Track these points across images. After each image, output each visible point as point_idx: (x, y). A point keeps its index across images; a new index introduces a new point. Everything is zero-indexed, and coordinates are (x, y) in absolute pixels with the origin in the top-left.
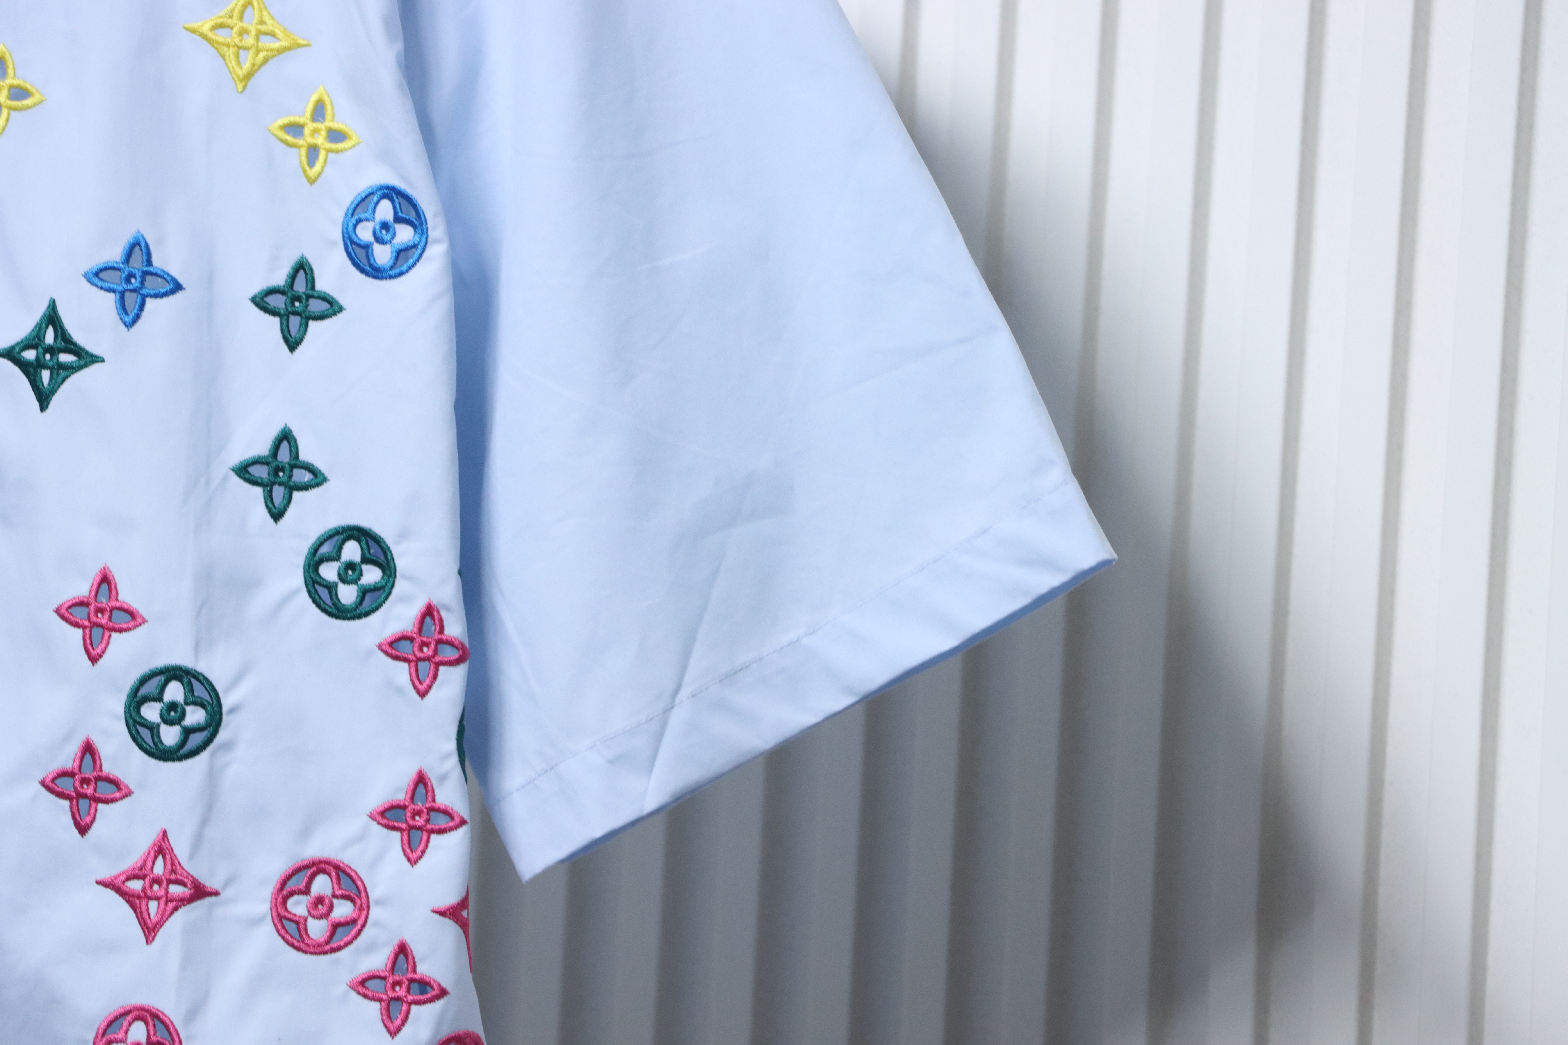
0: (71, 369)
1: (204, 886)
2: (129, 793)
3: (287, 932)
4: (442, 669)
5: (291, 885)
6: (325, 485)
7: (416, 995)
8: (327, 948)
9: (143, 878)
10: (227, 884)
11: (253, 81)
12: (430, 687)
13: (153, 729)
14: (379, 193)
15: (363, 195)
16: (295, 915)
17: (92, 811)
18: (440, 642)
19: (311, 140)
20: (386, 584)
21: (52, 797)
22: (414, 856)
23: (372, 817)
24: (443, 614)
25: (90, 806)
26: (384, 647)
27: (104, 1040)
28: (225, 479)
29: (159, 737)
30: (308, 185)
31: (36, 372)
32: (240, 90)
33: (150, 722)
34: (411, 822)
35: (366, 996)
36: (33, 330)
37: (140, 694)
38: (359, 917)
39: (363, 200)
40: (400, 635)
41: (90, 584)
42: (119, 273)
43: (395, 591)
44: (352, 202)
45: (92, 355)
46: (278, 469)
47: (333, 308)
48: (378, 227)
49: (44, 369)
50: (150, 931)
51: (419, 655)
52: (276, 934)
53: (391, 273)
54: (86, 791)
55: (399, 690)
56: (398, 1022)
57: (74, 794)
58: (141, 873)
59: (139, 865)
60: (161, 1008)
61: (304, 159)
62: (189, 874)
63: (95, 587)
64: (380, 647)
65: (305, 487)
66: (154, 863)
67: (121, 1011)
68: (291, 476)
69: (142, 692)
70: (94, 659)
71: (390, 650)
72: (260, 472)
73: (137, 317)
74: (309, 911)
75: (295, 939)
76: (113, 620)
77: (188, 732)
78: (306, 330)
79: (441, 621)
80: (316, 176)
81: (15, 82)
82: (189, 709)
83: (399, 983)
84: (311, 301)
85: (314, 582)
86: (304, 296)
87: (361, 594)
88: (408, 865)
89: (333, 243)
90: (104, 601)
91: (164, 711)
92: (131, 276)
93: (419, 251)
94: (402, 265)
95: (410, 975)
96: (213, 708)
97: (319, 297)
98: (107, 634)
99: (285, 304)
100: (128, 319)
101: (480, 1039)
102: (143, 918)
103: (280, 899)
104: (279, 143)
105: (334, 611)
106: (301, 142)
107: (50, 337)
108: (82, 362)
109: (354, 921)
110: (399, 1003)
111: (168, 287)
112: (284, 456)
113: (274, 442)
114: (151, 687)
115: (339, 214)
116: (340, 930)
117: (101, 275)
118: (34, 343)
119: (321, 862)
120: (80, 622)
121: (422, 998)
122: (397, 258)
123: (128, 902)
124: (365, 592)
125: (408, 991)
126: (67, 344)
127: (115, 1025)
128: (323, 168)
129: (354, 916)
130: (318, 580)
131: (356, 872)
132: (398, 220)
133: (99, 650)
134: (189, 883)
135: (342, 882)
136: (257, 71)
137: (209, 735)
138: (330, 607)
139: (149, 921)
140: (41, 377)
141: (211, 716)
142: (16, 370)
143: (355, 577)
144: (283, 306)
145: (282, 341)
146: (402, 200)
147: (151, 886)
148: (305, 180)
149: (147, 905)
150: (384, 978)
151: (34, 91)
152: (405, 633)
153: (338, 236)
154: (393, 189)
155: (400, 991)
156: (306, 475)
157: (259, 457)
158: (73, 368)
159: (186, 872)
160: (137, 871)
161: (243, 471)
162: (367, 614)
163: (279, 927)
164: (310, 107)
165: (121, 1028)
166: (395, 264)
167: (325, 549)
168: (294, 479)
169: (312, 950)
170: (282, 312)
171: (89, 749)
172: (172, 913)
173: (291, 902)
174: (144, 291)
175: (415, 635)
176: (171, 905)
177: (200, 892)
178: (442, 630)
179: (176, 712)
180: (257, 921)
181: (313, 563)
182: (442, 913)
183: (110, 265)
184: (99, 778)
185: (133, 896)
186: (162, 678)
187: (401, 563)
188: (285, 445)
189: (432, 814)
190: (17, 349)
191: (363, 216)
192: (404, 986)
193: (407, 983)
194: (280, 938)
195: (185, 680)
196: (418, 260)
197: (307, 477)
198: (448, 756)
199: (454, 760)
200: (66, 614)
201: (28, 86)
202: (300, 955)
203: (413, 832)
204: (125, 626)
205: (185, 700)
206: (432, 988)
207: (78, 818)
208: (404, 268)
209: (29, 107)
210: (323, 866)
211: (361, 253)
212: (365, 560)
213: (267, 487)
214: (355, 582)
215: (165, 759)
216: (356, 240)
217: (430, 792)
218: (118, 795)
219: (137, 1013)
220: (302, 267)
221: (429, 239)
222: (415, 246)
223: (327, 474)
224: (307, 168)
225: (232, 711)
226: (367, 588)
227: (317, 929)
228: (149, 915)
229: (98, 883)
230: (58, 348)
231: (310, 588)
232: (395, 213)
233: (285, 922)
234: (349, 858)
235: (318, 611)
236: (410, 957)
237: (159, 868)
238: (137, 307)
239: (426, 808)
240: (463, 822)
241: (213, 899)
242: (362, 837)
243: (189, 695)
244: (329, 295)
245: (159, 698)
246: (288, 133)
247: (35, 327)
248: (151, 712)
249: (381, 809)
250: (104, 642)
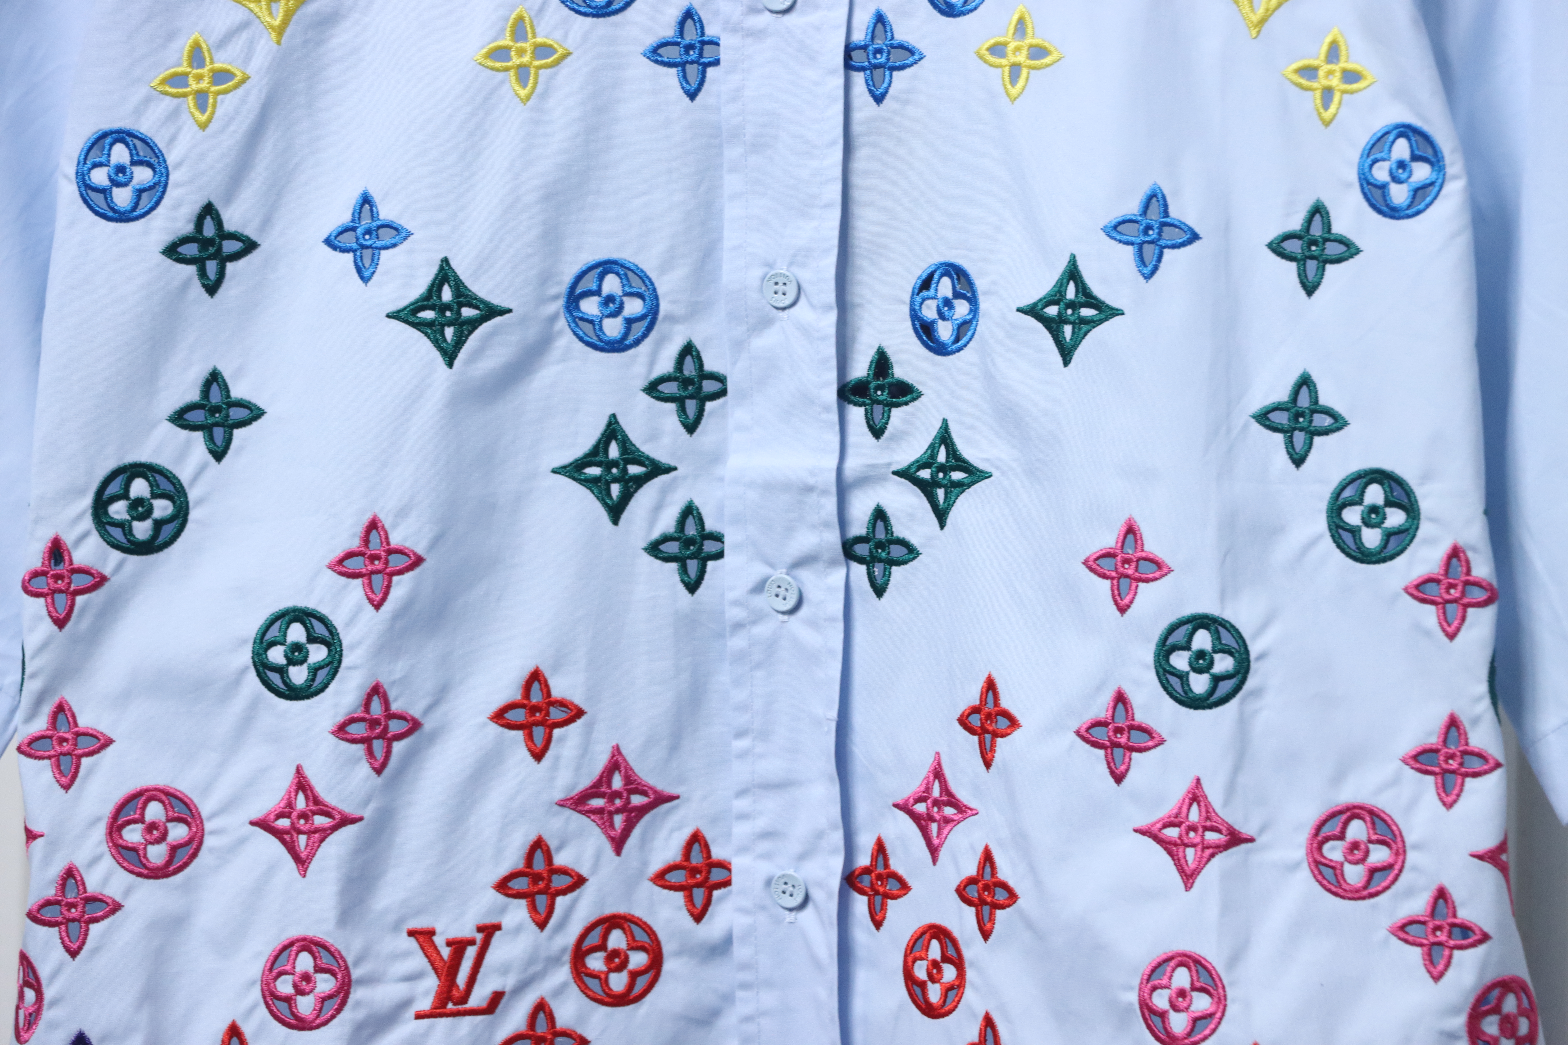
0: (1092, 323)
1: (1239, 832)
2: (1162, 742)
3: (1324, 878)
4: (1471, 611)
5: (1326, 830)
6: (1346, 429)
7: (1459, 940)
8: (1365, 893)
9: (1178, 825)
10: (1263, 830)
11: (1267, 26)
12: (1458, 629)
13: (1183, 677)
14: (1395, 132)
15: (1379, 135)
16: (1331, 861)
17: (1127, 760)
18: (1467, 583)
19: (1325, 82)
20: (1410, 528)
21: (1088, 746)
22: (1449, 800)
23: (1404, 761)
24: (1470, 555)
25: (1124, 755)
26: (1410, 590)
27: (1149, 985)
28: (1245, 426)
29: (1189, 685)
30: (1323, 127)
31: (1058, 327)
32: (1254, 36)
33: (1179, 670)
34: (1445, 766)
35: (1406, 941)
36: (1054, 286)
37: (1168, 642)
38: (1396, 862)
39: (1379, 139)
40: (1426, 577)
41: (1116, 536)
42: (1136, 225)
43: (1420, 534)
44: (1368, 143)
45: (1112, 309)
46: (1298, 415)
47: (1350, 250)
48: (1394, 166)
49: (1066, 324)
50: (1189, 877)
51: (1447, 597)
52: (1313, 880)
53: (1408, 212)
54: (1120, 740)
55: (1427, 633)
56: (1440, 967)
57: (1108, 743)
58: (1176, 820)
59: (1175, 811)
60: (1202, 954)
61: (1318, 101)
62: (1223, 820)
63: (1121, 538)
64: (1406, 590)
65: (1326, 432)
66: (1189, 810)
67: (1165, 957)
68: (1311, 421)
69: (1171, 640)
70: (1123, 610)
71: (1416, 593)
72: (1281, 418)
73: (1156, 269)
74: (1345, 857)
75: (1332, 884)
76: (1140, 570)
77: (1217, 680)
78: (1323, 275)
79: (1468, 562)
80: (1331, 117)
81: (1034, 41)
82: (1217, 657)
83: (1438, 928)
84: (1328, 244)
85: (1338, 527)
86: (1320, 240)
87: (1385, 538)
88: (1443, 809)
89: (1349, 185)
90: (1131, 552)
91: (1193, 660)
92: (1149, 227)
93: (1436, 189)
94: (1419, 204)
95: (1451, 920)
96: (1240, 655)
97: (1335, 241)
98: (1134, 584)
99: (1302, 248)
100: (1146, 271)
101: (1527, 986)
102: (1181, 865)
103: (1315, 845)
104: (1293, 87)
105: (1359, 555)
106: (1315, 85)
107: (1071, 292)
108: (1102, 316)
109: (1390, 867)
110: (1440, 948)
111: (1186, 238)
112: (1304, 401)
113: (1294, 388)
114: (1178, 636)
115: (1354, 155)
116: (1377, 875)
117: (1119, 228)
118: (1056, 298)
119: (1355, 807)
120: (1108, 573)
121: (1465, 942)
122: (1414, 197)
123: (1166, 849)
124: (1389, 535)
125: (1450, 936)
126: (1088, 298)
127: (1158, 970)
128: (1338, 109)
129: (1391, 861)
130: (1342, 524)
131: (1389, 816)
132: (1415, 158)
133: (1126, 601)
134: (1224, 831)
135: (1377, 827)
136: (1271, 15)
137: (1237, 683)
138: (1354, 551)
139: (1186, 868)
140: (1063, 332)
141: (1239, 663)
142: (1039, 326)
143: (1378, 520)
144: (1300, 251)
145: (1299, 285)
146: (1418, 138)
147: (1187, 834)
148: (1320, 123)
149: (1184, 852)
150: (1424, 923)
151: (1052, 49)
152: (1432, 576)
153: (1353, 176)
154: (1409, 127)
155: (1441, 936)
156: (1325, 419)
157: (1279, 403)
158: (1094, 322)
159: (1221, 818)
160: (1172, 819)
161: (1263, 418)
162: (1392, 557)
163: (1316, 872)
164: (1324, 49)
165: (1164, 974)
166: (1412, 202)
167: (1347, 493)
168: (1314, 424)
169: (1350, 895)
170: (1299, 256)
171: (1121, 698)
172: (1209, 860)
173: (1326, 848)
174: (1162, 243)
175: (1441, 577)
176: (1208, 852)
177: (1235, 839)
178: (1468, 572)
179: (1204, 660)
180: (1294, 867)
181: (1336, 507)
182: (1480, 857)
183: (1128, 217)
184: (1132, 728)
185: (1170, 843)
186: (1189, 627)
187: (1425, 505)
188: (1304, 390)
189: (1467, 757)
190: (1040, 306)
191: (1379, 156)
192: (1446, 931)
193: (1447, 927)
194: (1317, 884)
195: (1213, 628)
196: (1435, 198)
197: (1327, 421)
198: (1479, 699)
199: (1486, 704)
200: (1094, 566)
201: (1047, 45)
202: (1338, 900)
203: (1447, 775)
204: (1151, 576)
205: (1213, 647)
206: (1473, 931)
207: (1113, 767)
208: (1421, 206)
209: (1048, 66)
210: (1357, 811)
211: (1377, 193)
212: (1389, 503)
213: (1288, 432)
214: (1378, 525)
215: (1196, 708)
216: (1372, 181)
217: (1463, 735)
218: (1150, 743)
219: (1179, 959)
220: (1318, 211)
221: (1447, 176)
222: (1432, 184)
223: (1347, 418)
224: (1322, 110)
225: (1260, 657)
226: (1391, 530)
227: (1354, 874)
228: (1186, 861)
229: (1136, 831)
230: (1079, 302)
231: (1334, 532)
232: (1412, 151)
233: (1322, 868)
234: (1383, 802)
235: (1342, 556)
236: (1450, 901)
237: (1194, 815)
238: (1155, 259)
239: (1460, 751)
240: (1498, 765)
241: (1249, 845)
242: (1395, 781)
243: (1217, 643)
244: (1345, 237)
245: (1187, 647)
246: (1302, 76)
247: (1057, 283)
248: (1180, 661)
249: (1414, 753)
250: (1132, 592)
